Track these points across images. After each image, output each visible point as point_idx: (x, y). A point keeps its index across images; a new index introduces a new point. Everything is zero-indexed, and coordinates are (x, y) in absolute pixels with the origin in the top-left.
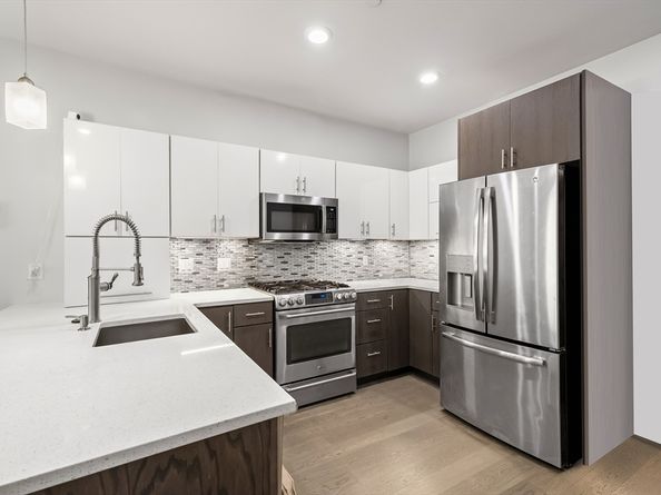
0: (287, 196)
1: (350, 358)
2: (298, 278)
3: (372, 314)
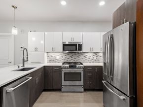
0: (69, 42)
1: (82, 83)
2: (75, 61)
3: (89, 72)
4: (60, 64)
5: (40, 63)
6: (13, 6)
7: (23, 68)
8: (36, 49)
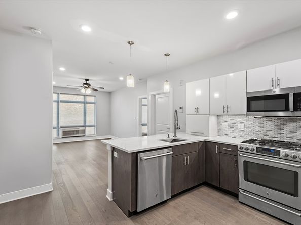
4: (238, 142)
5: (201, 134)
6: (165, 55)
7: (174, 138)
8: (196, 110)
